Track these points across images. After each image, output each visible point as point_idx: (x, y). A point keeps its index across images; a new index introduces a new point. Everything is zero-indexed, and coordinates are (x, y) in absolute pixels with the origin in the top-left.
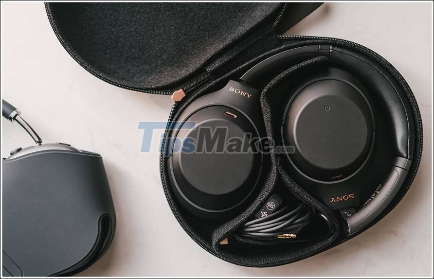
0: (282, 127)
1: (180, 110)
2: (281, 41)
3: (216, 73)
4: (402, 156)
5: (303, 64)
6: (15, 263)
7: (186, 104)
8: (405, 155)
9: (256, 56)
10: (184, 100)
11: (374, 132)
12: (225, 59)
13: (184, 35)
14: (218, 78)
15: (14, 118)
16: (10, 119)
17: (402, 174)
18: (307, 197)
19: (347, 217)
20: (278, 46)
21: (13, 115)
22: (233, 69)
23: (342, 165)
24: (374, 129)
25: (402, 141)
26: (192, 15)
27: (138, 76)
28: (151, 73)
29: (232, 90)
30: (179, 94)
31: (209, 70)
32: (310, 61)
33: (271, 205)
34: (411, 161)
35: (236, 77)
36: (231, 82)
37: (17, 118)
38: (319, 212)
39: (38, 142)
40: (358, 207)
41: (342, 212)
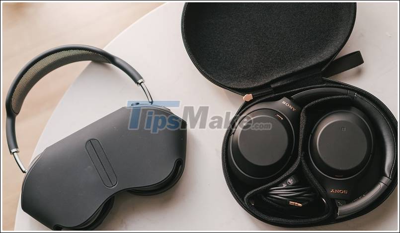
0: (311, 135)
1: (247, 107)
2: (324, 82)
3: (276, 90)
4: (386, 176)
5: (334, 97)
6: (114, 173)
7: (252, 104)
8: (388, 176)
9: (305, 86)
10: (251, 101)
11: (371, 155)
12: (285, 82)
13: (262, 62)
14: (277, 93)
15: (140, 84)
16: (138, 83)
17: (383, 187)
18: (316, 183)
19: (339, 205)
20: (321, 84)
21: (140, 81)
22: (288, 90)
23: (344, 168)
24: (372, 152)
25: (389, 166)
26: (270, 51)
27: (225, 80)
28: (234, 81)
29: (284, 103)
30: (249, 97)
31: (272, 86)
32: (340, 97)
33: (290, 181)
34: (391, 181)
35: (288, 96)
36: (285, 98)
37: (142, 84)
38: (321, 196)
39: (150, 102)
40: (348, 201)
41: (336, 201)
